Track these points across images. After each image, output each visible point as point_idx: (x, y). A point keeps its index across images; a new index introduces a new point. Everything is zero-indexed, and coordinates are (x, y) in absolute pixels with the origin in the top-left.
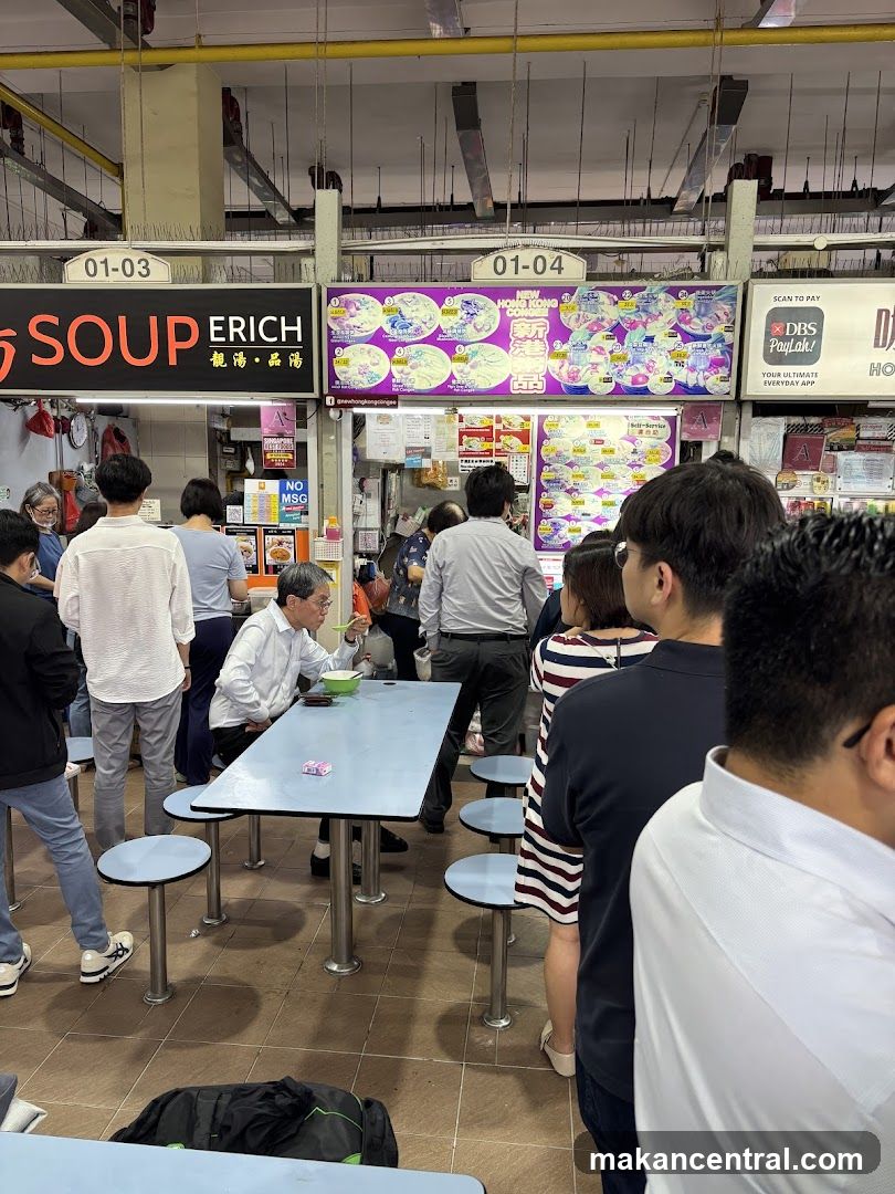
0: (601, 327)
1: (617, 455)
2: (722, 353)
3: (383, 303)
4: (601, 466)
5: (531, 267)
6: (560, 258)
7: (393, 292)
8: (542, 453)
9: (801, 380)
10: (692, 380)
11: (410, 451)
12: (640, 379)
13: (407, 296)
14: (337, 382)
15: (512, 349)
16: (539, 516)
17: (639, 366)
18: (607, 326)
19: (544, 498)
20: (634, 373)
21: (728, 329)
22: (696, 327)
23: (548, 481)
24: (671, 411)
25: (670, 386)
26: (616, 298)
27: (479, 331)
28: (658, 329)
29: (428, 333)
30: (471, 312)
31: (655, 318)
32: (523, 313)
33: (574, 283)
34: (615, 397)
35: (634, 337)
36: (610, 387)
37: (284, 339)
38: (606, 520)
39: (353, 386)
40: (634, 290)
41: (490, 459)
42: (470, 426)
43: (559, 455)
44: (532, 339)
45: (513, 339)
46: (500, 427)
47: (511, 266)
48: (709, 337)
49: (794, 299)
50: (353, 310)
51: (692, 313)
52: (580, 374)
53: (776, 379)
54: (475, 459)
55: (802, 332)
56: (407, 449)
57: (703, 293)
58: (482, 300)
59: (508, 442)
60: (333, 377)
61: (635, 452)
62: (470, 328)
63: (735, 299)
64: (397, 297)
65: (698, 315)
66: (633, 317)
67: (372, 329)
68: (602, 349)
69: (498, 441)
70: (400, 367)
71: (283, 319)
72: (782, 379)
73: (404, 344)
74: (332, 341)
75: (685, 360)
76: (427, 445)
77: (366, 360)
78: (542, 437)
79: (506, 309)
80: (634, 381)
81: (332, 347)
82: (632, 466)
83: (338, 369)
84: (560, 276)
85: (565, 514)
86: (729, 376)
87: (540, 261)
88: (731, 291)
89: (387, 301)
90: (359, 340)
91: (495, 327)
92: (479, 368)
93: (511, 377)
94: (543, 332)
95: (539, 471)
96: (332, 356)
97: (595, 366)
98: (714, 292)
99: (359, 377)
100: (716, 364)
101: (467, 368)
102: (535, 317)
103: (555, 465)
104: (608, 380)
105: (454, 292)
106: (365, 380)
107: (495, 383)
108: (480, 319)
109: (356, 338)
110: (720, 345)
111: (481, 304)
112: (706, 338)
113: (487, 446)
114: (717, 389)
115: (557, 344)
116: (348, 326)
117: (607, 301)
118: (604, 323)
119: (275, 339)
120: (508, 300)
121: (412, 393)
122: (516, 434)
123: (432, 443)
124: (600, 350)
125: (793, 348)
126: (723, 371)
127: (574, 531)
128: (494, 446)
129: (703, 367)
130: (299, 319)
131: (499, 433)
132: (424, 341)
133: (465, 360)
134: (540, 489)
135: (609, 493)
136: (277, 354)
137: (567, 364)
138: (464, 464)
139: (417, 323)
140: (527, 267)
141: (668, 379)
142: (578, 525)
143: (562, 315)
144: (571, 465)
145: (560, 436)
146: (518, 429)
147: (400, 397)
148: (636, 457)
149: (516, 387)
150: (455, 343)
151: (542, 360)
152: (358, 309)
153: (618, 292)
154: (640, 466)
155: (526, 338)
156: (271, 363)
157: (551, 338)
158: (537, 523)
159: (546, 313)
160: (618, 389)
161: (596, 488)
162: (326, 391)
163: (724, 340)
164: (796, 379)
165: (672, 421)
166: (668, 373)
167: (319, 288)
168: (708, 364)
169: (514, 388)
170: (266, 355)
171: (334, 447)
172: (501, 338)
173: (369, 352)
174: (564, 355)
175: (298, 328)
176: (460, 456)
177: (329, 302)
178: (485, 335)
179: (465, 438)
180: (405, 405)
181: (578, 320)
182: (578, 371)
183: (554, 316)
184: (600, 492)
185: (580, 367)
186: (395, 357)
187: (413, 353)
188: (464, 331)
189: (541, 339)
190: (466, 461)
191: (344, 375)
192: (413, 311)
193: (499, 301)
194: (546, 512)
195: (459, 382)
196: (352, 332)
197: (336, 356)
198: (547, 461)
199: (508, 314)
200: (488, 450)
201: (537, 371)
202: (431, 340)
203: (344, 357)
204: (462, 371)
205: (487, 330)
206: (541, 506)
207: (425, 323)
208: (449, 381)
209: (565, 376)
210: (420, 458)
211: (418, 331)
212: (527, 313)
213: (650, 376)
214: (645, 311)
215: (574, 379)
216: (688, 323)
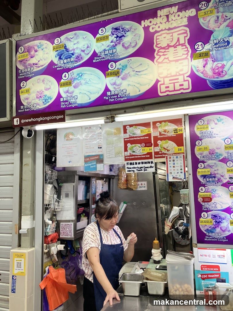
3: (53, 43)
7: (59, 34)
8: (197, 152)
11: (88, 159)
13: (70, 35)
14: (22, 107)
15: (157, 57)
16: (199, 210)
19: (202, 193)
23: (204, 176)
27: (126, 48)
29: (86, 58)
30: (119, 35)
32: (163, 27)
39: (33, 109)
41: (150, 160)
42: (132, 135)
43: (212, 153)
44: (175, 46)
45: (157, 49)
46: (157, 134)
50: (33, 53)
52: (226, 69)
54: (138, 161)
56: (86, 157)
58: (127, 24)
59: (165, 146)
60: (19, 103)
62: (119, 48)
64: (63, 37)
67: (46, 63)
69: (156, 145)
70: (66, 88)
73: (68, 70)
74: (19, 78)
76: (100, 153)
77: (41, 87)
78: (195, 139)
79: (149, 27)
81: (19, 82)
83: (23, 97)
89: (56, 41)
90: (37, 74)
91: (140, 43)
92: (129, 79)
93: (157, 81)
94: (185, 37)
95: (195, 168)
96: (19, 88)
99: (37, 101)
101: (118, 80)
102: (175, 28)
103: (210, 162)
105: (105, 24)
106: (40, 102)
107: (144, 89)
108: (128, 39)
109: (33, 73)
111: (127, 27)
113: (147, 150)
116: (30, 65)
120: (150, 20)
121: (76, 108)
122: (171, 139)
123: (103, 152)
128: (152, 149)
131: (156, 139)
132: (84, 65)
133: (116, 74)
134: (197, 184)
137: (210, 62)
138: (129, 166)
139: (77, 52)
143: (201, 21)
144: (224, 161)
145: (211, 136)
146: (172, 134)
147: (68, 112)
149: (163, 89)
150: (109, 61)
151: (185, 62)
152: (36, 51)
155: (169, 46)
157: (192, 42)
158: (198, 216)
159: (185, 22)
162: (14, 114)
167: (11, 42)
169: (162, 91)
171: (30, 159)
172: (146, 50)
173: (43, 81)
174: (206, 55)
176: (126, 160)
177: (17, 51)
178: (132, 51)
179: (129, 145)
180: (71, 119)
181: (216, 21)
182: (223, 66)
183: (193, 21)
185: (224, 63)
186: (62, 81)
187: (75, 75)
188: (114, 51)
189: (183, 45)
190: (131, 164)
191: (26, 101)
192: (74, 44)
193: (142, 22)
194: (206, 205)
195: (113, 93)
196: (32, 69)
197: (21, 88)
198: (201, 159)
199: (151, 30)
200: (148, 154)
201: (181, 73)
202: (89, 63)
203: (27, 88)
204: (114, 84)
205: (133, 47)
206: (200, 200)
207: (83, 51)
208: (104, 94)
209: (210, 73)
210: (95, 163)
211: (79, 58)
212: (167, 25)
215: (219, 74)
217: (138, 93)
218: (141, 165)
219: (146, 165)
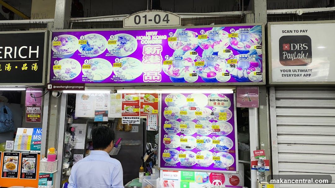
0: (189, 49)
1: (204, 115)
2: (256, 60)
3: (79, 38)
4: (195, 121)
5: (153, 20)
6: (167, 15)
7: (84, 34)
8: (165, 114)
9: (303, 73)
11: (97, 113)
12: (212, 74)
13: (91, 35)
14: (54, 77)
15: (144, 59)
16: (163, 148)
17: (210, 67)
18: (193, 48)
19: (165, 139)
20: (208, 71)
21: (258, 48)
22: (241, 46)
23: (168, 129)
24: (230, 91)
25: (228, 78)
26: (196, 33)
27: (127, 51)
28: (220, 48)
29: (101, 52)
30: (123, 42)
31: (218, 43)
32: (148, 42)
33: (175, 27)
34: (198, 84)
35: (207, 53)
36: (196, 78)
37: (30, 57)
38: (200, 151)
39: (62, 79)
40: (206, 30)
41: (137, 117)
42: (127, 100)
43: (173, 115)
44: (154, 55)
45: (144, 55)
46: (143, 101)
47: (143, 20)
48: (248, 52)
49: (293, 32)
50: (64, 42)
51: (238, 39)
52: (179, 72)
53: (289, 73)
54: (130, 117)
55: (300, 48)
56: (96, 112)
57: (243, 29)
58: (128, 36)
59: (147, 108)
60: (52, 74)
61: (212, 114)
62: (122, 50)
63: (261, 32)
64: (86, 36)
65: (241, 41)
66: (206, 43)
67: (74, 51)
68: (190, 59)
69: (142, 108)
70: (86, 69)
71: (30, 47)
72: (292, 73)
73: (89, 58)
74: (53, 57)
75: (236, 64)
76: (106, 110)
77: (69, 66)
78: (164, 106)
79: (140, 40)
80: (209, 75)
81: (53, 60)
82: (212, 121)
83: (55, 70)
84: (167, 24)
85: (177, 147)
86: (262, 71)
87: (157, 17)
88: (259, 28)
89: (81, 38)
90: (66, 57)
91: (135, 49)
92: (127, 69)
93: (143, 74)
94: (160, 50)
95: (163, 123)
96: (52, 64)
97: (187, 68)
98: (249, 29)
99: (66, 75)
100: (253, 66)
101: (120, 70)
102: (155, 44)
104: (194, 75)
105: (114, 33)
106: (68, 76)
107: (135, 76)
108: (128, 45)
109: (63, 56)
110: (255, 56)
111: (128, 38)
112: (247, 52)
113: (136, 110)
114: (255, 79)
115: (167, 57)
116: (61, 50)
117: (192, 35)
118: (191, 47)
119: (26, 57)
120: (142, 36)
121: (92, 82)
122: (151, 104)
123: (108, 109)
124: (189, 60)
125: (296, 57)
126: (258, 70)
127: (182, 156)
128: (140, 110)
129: (246, 67)
130: (38, 47)
131: (142, 104)
132: (99, 56)
133: (120, 65)
134: (163, 133)
135: (200, 136)
136: (26, 64)
137: (172, 67)
138: (124, 120)
139: (95, 48)
140: (151, 20)
141: (227, 74)
142: (184, 153)
143: (169, 43)
144: (179, 120)
145: (173, 105)
146: (152, 102)
147: (86, 84)
148: (213, 116)
149: (146, 79)
150: (115, 57)
151: (159, 65)
152: (67, 42)
153: (197, 31)
154: (216, 121)
155: (151, 54)
156: (23, 69)
157: (164, 54)
158: (162, 152)
159: (161, 42)
160: (200, 80)
161: (193, 133)
162: (48, 82)
164: (300, 73)
165: (230, 96)
166: (227, 71)
167: (48, 32)
168: (249, 66)
170: (21, 65)
171: (56, 111)
172: (138, 54)
173: (71, 62)
174: (170, 63)
175: (37, 52)
176: (123, 115)
177: (52, 39)
178: (130, 53)
179: (125, 106)
180: (88, 89)
181: (177, 45)
182: (179, 70)
183: (165, 43)
184: (195, 135)
185: (179, 68)
186: (84, 64)
187: (93, 62)
188: (119, 51)
189: (159, 55)
190: (125, 118)
191: (58, 74)
192: (94, 42)
193: (137, 37)
194: (167, 145)
195: (116, 77)
196: (63, 53)
197: (54, 65)
198: (167, 118)
199: (141, 43)
200: (137, 112)
201: (156, 71)
202: (103, 56)
203: (58, 65)
204: (118, 71)
205: (131, 51)
206: (164, 142)
207: (100, 48)
208: (111, 76)
209: (172, 73)
210: (102, 116)
211: (96, 52)
212: (151, 42)
213: (217, 72)
214: (212, 39)
215: (176, 74)
216: (236, 44)
217: (132, 79)
218: (132, 120)
219: (135, 120)
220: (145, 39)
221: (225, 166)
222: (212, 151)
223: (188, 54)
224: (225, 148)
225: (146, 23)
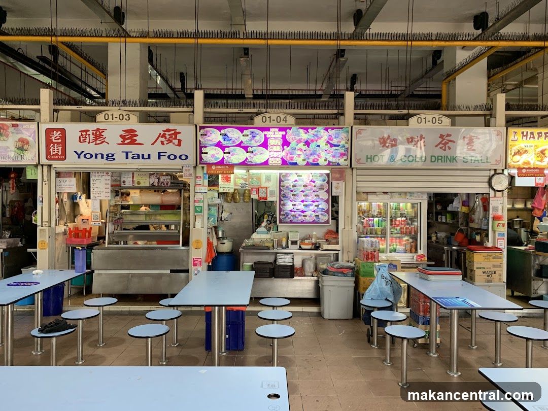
0: (301, 142)
1: (309, 187)
2: (345, 151)
3: (220, 131)
4: (303, 191)
5: (276, 120)
6: (286, 117)
7: (224, 128)
10: (334, 160)
12: (316, 160)
13: (230, 129)
14: (203, 160)
15: (269, 149)
17: (315, 155)
19: (282, 204)
20: (313, 158)
21: (346, 143)
22: (335, 142)
23: (283, 197)
24: (328, 172)
25: (326, 163)
26: (306, 132)
28: (322, 142)
29: (238, 143)
30: (254, 135)
31: (320, 138)
32: (272, 136)
33: (291, 126)
34: (308, 167)
35: (313, 145)
36: (305, 163)
38: (305, 212)
39: (209, 162)
40: (313, 129)
43: (287, 187)
44: (276, 146)
45: (269, 145)
47: (268, 119)
48: (339, 145)
50: (209, 134)
51: (333, 137)
57: (337, 130)
58: (257, 131)
60: (201, 158)
61: (315, 186)
62: (253, 141)
63: (348, 132)
64: (226, 130)
65: (335, 137)
66: (312, 138)
67: (216, 141)
70: (227, 155)
73: (228, 147)
74: (201, 145)
75: (332, 153)
77: (214, 152)
78: (281, 181)
80: (314, 161)
81: (201, 147)
82: (314, 191)
83: (203, 155)
84: (286, 124)
85: (290, 209)
86: (347, 159)
87: (279, 118)
88: (346, 129)
89: (222, 131)
90: (211, 145)
91: (263, 141)
92: (257, 156)
93: (268, 159)
94: (280, 143)
95: (280, 194)
97: (299, 155)
98: (340, 130)
99: (211, 158)
100: (342, 155)
101: (252, 156)
102: (277, 138)
103: (286, 191)
104: (304, 160)
105: (247, 128)
106: (213, 159)
107: (263, 161)
108: (257, 138)
109: (209, 144)
110: (343, 148)
111: (257, 133)
112: (339, 146)
114: (343, 163)
115: (285, 147)
116: (207, 140)
117: (303, 132)
118: (302, 140)
120: (267, 132)
121: (232, 164)
124: (301, 150)
126: (345, 157)
127: (294, 216)
129: (338, 156)
132: (236, 146)
133: (251, 152)
134: (280, 200)
135: (306, 202)
137: (289, 155)
139: (233, 139)
140: (274, 120)
141: (326, 160)
142: (295, 213)
143: (287, 137)
144: (291, 191)
145: (288, 180)
149: (271, 162)
150: (248, 147)
151: (280, 153)
152: (211, 134)
153: (307, 129)
154: (317, 191)
155: (274, 145)
157: (283, 145)
158: (280, 213)
159: (281, 136)
160: (308, 164)
161: (301, 200)
162: (198, 163)
163: (344, 147)
165: (328, 175)
166: (326, 158)
167: (196, 126)
168: (340, 155)
172: (265, 145)
173: (215, 150)
177: (200, 131)
178: (259, 144)
181: (292, 139)
182: (293, 157)
183: (284, 137)
184: (303, 201)
186: (225, 151)
187: (232, 150)
188: (251, 142)
189: (280, 146)
191: (205, 158)
192: (232, 135)
193: (264, 132)
194: (283, 208)
195: (249, 161)
196: (209, 142)
197: (202, 151)
198: (283, 190)
199: (267, 136)
201: (278, 157)
202: (239, 145)
203: (206, 151)
204: (250, 157)
205: (259, 142)
206: (281, 206)
207: (236, 139)
208: (246, 160)
209: (289, 159)
211: (234, 142)
212: (274, 136)
213: (319, 159)
214: (316, 136)
215: (292, 160)
216: (332, 140)
217: (260, 162)
220: (269, 134)
221: (323, 221)
222: (314, 211)
223: (301, 145)
224: (323, 209)
225: (270, 122)
